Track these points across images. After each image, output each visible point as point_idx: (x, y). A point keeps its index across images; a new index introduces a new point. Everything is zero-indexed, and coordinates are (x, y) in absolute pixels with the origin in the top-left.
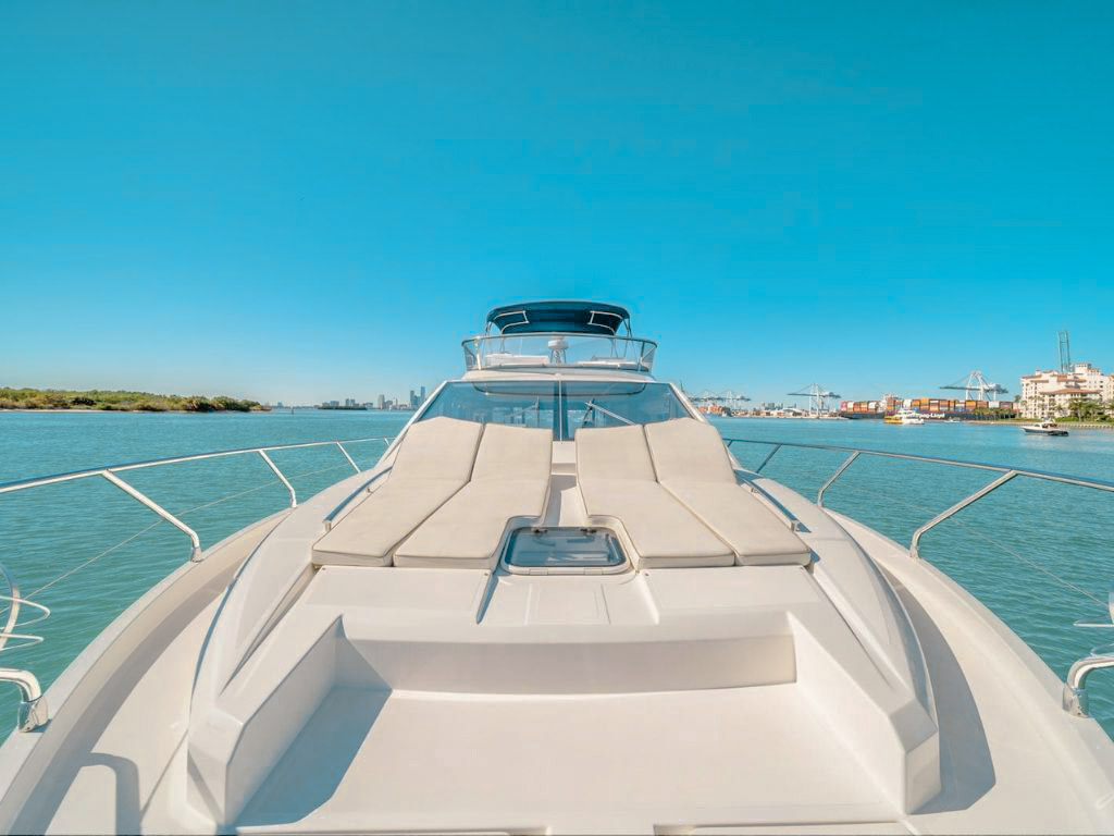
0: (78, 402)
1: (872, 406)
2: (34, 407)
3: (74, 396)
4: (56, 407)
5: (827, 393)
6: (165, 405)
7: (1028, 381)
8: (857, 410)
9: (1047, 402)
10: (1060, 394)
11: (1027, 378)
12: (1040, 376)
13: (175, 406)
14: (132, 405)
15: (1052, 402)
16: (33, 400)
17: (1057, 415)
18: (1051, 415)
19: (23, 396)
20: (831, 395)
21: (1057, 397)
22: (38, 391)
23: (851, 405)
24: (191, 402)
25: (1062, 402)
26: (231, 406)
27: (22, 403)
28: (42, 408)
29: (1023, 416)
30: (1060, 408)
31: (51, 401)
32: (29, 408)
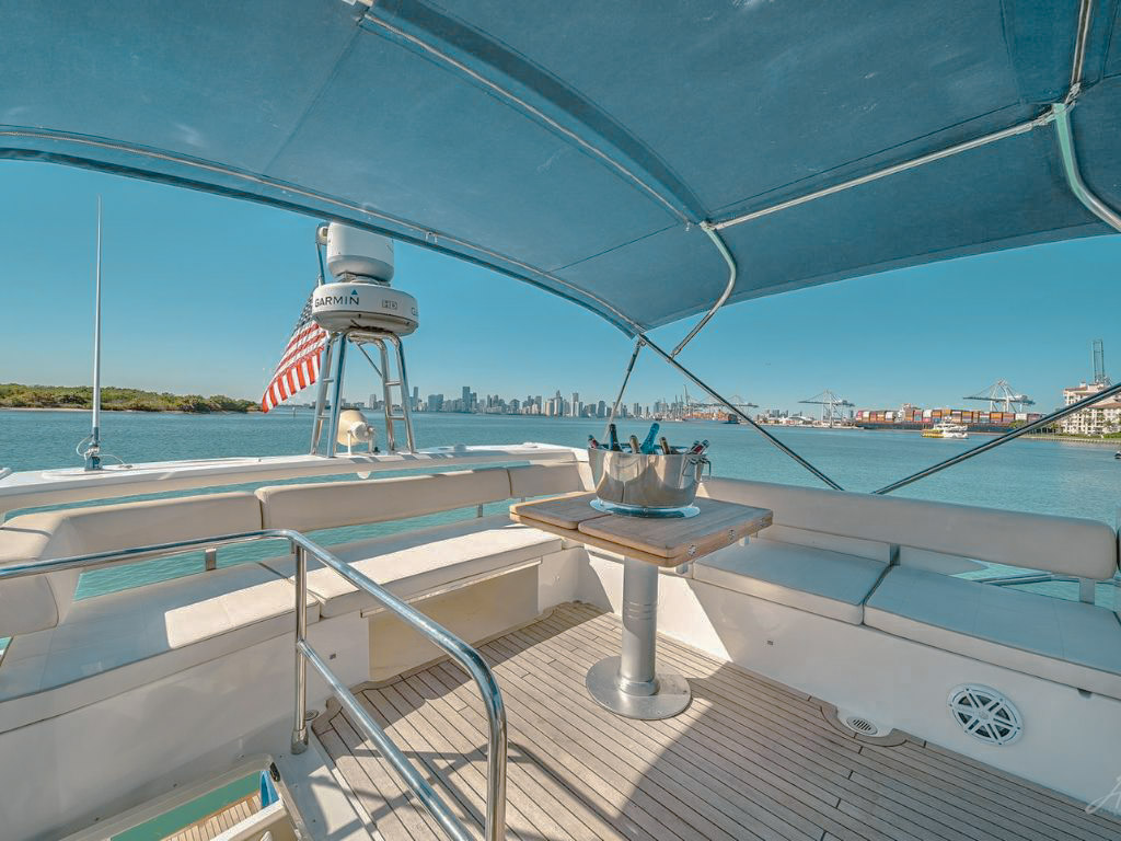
0: (67, 400)
1: (889, 415)
2: (21, 405)
3: (63, 393)
4: (45, 405)
5: (840, 401)
6: (160, 404)
7: (1072, 393)
8: (873, 419)
9: (1094, 416)
10: (1109, 409)
11: (1071, 390)
12: (1086, 388)
13: (170, 405)
14: (125, 404)
15: (1100, 417)
16: (20, 397)
17: (1105, 431)
18: (1099, 431)
19: (10, 393)
20: (845, 403)
21: (1106, 412)
22: (25, 387)
23: (866, 415)
24: (187, 402)
25: (1111, 417)
26: (229, 407)
27: (8, 400)
28: (29, 406)
29: (1065, 431)
30: (1109, 423)
31: (39, 399)
32: (16, 406)
